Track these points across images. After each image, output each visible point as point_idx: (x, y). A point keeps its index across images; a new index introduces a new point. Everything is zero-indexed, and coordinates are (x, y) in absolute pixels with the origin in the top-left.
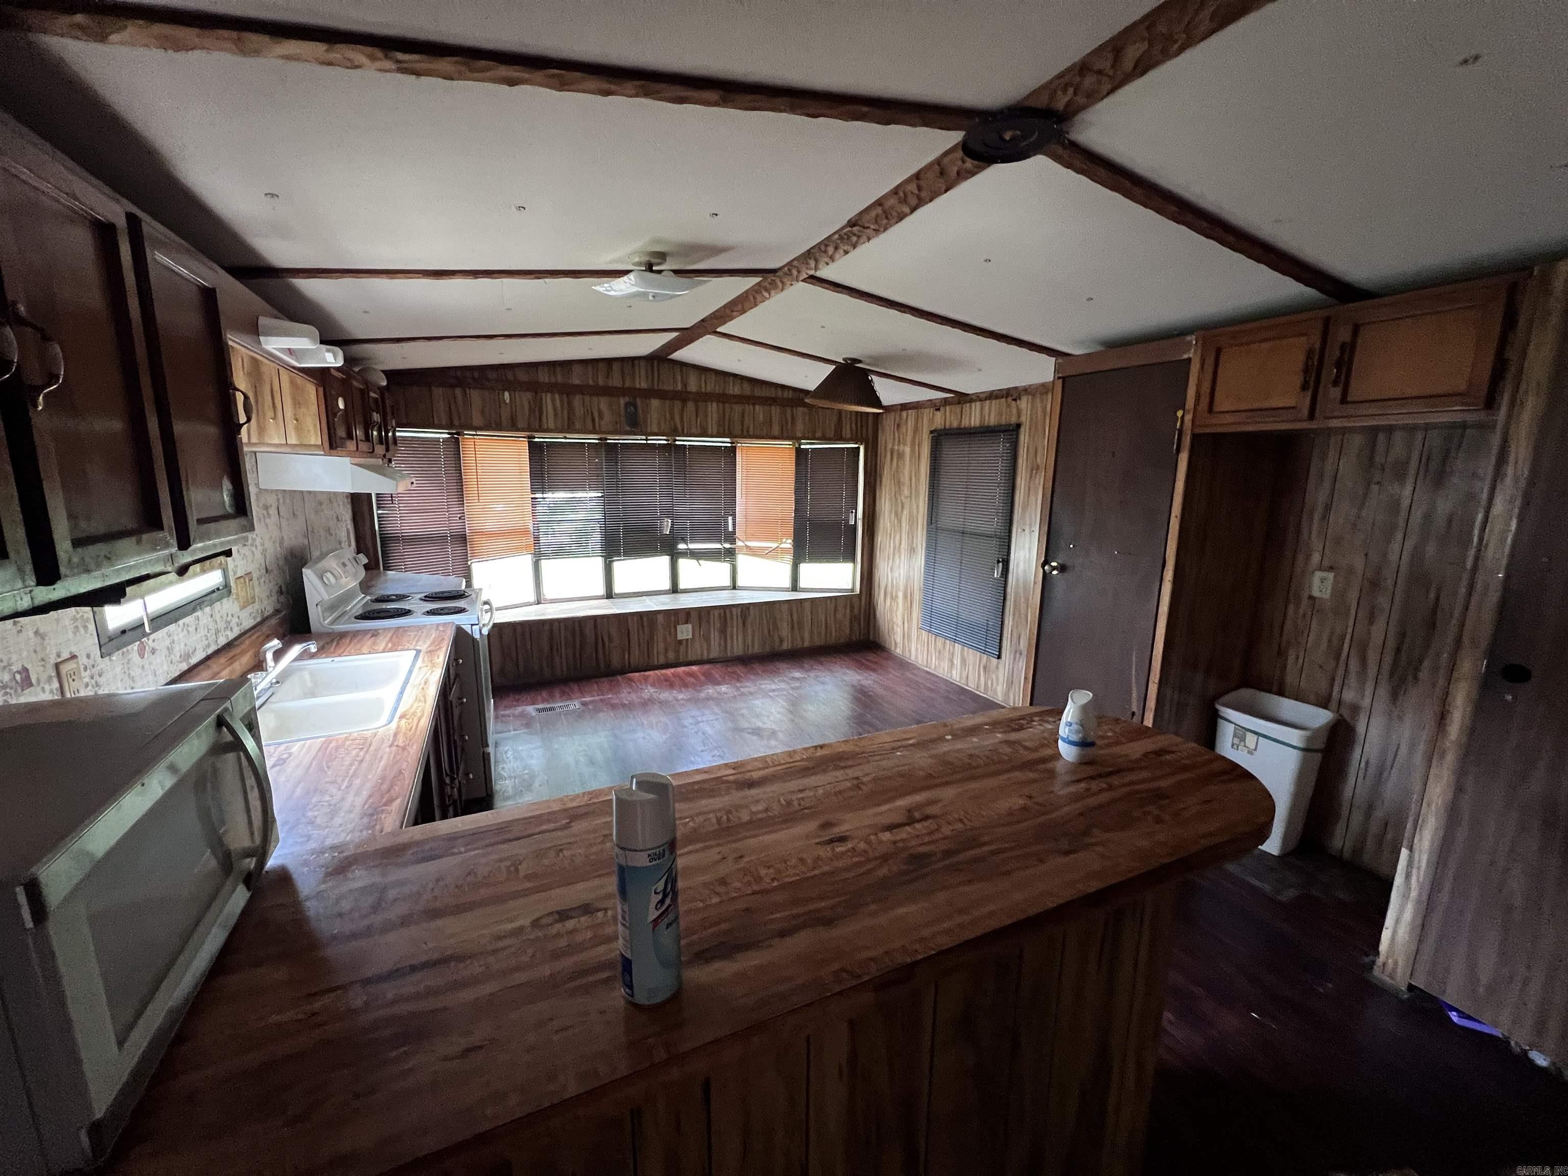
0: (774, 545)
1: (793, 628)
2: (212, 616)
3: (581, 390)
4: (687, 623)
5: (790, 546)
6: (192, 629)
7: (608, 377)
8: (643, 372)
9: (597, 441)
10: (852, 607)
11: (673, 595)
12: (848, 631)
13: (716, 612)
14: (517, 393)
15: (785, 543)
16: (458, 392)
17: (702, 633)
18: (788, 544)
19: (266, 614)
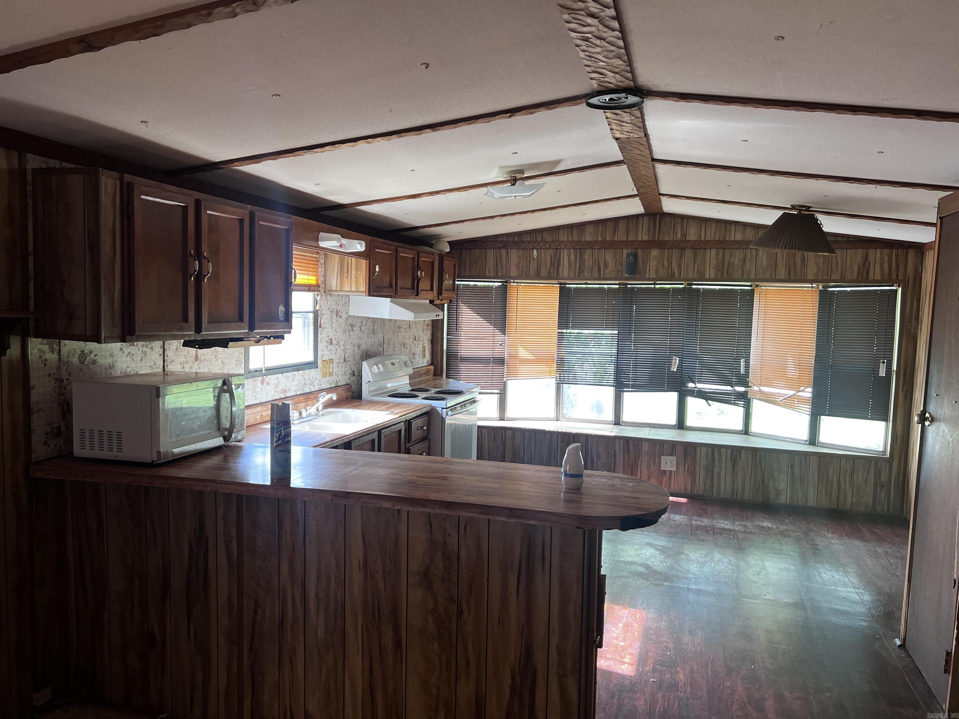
0: (791, 393)
1: (793, 482)
2: (303, 376)
3: (591, 245)
4: (672, 455)
5: (810, 395)
6: (290, 379)
7: (614, 232)
8: (645, 227)
9: (618, 286)
10: (878, 473)
11: (678, 431)
12: (870, 500)
13: (704, 450)
14: (542, 250)
15: (803, 391)
16: (503, 252)
17: (686, 467)
18: (808, 393)
19: (340, 384)
